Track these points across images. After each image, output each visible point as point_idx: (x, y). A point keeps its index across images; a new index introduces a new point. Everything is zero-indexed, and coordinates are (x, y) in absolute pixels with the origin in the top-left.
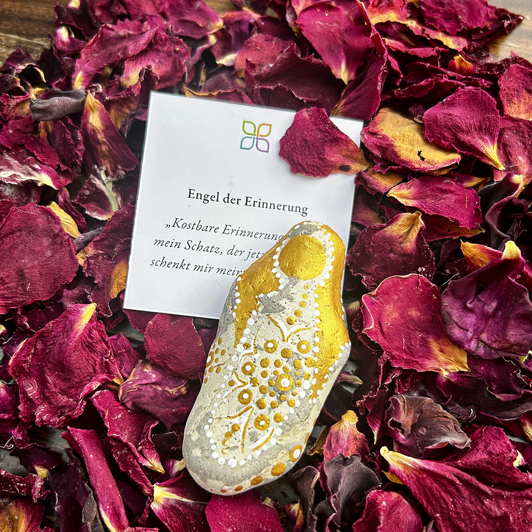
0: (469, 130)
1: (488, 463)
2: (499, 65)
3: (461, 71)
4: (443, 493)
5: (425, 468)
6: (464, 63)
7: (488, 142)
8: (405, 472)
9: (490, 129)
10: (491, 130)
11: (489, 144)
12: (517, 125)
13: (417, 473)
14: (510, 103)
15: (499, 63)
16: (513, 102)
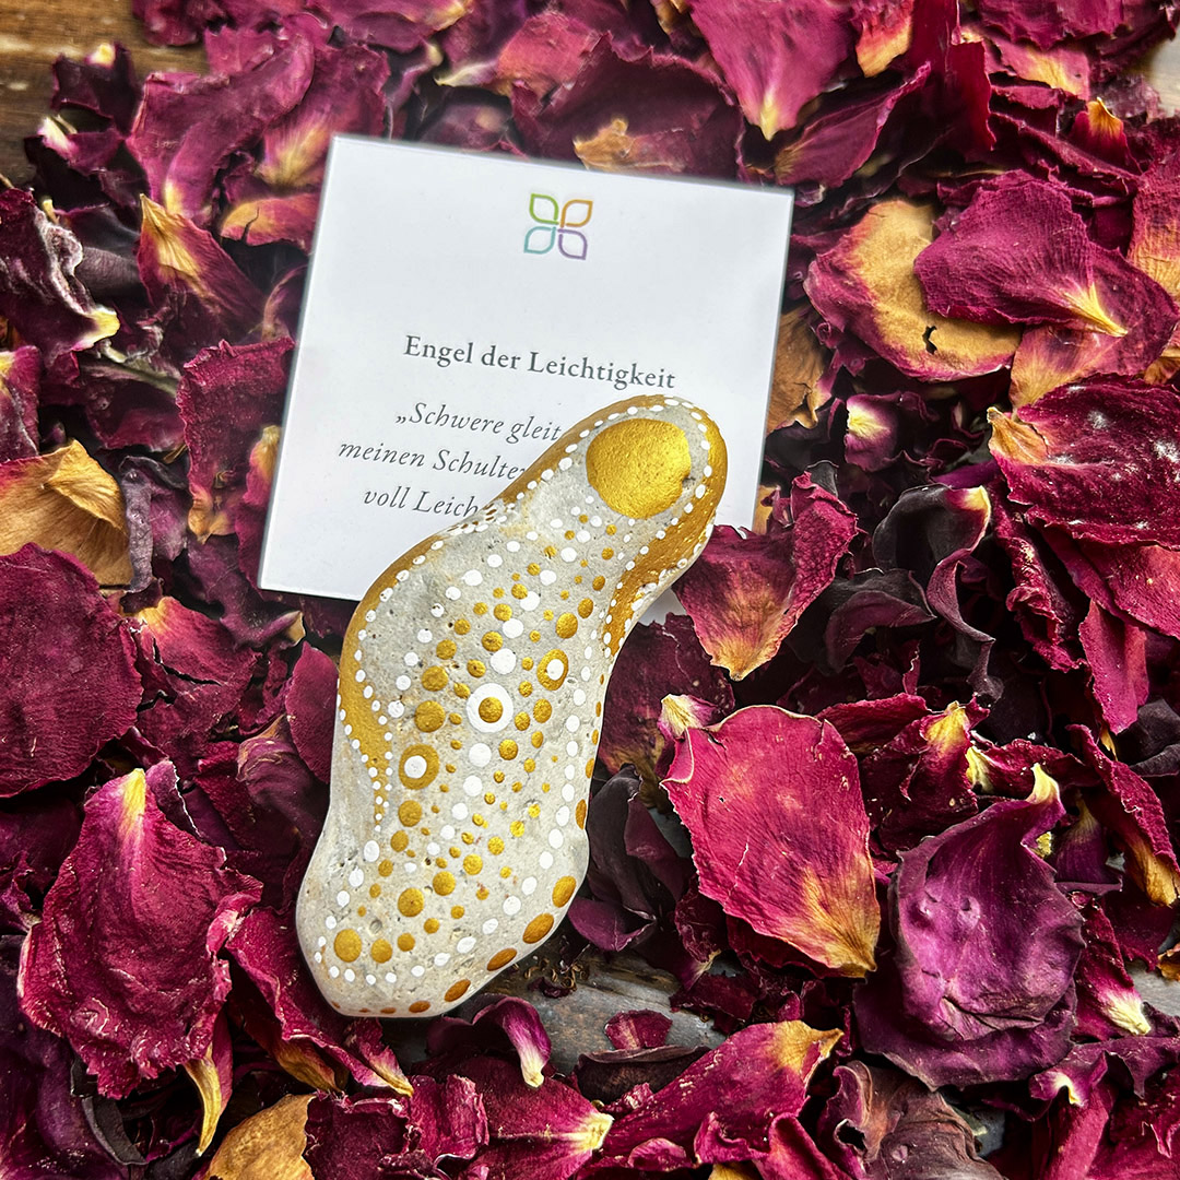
0: (1025, 272)
7: (1072, 284)
9: (1070, 258)
10: (1073, 260)
11: (1075, 289)
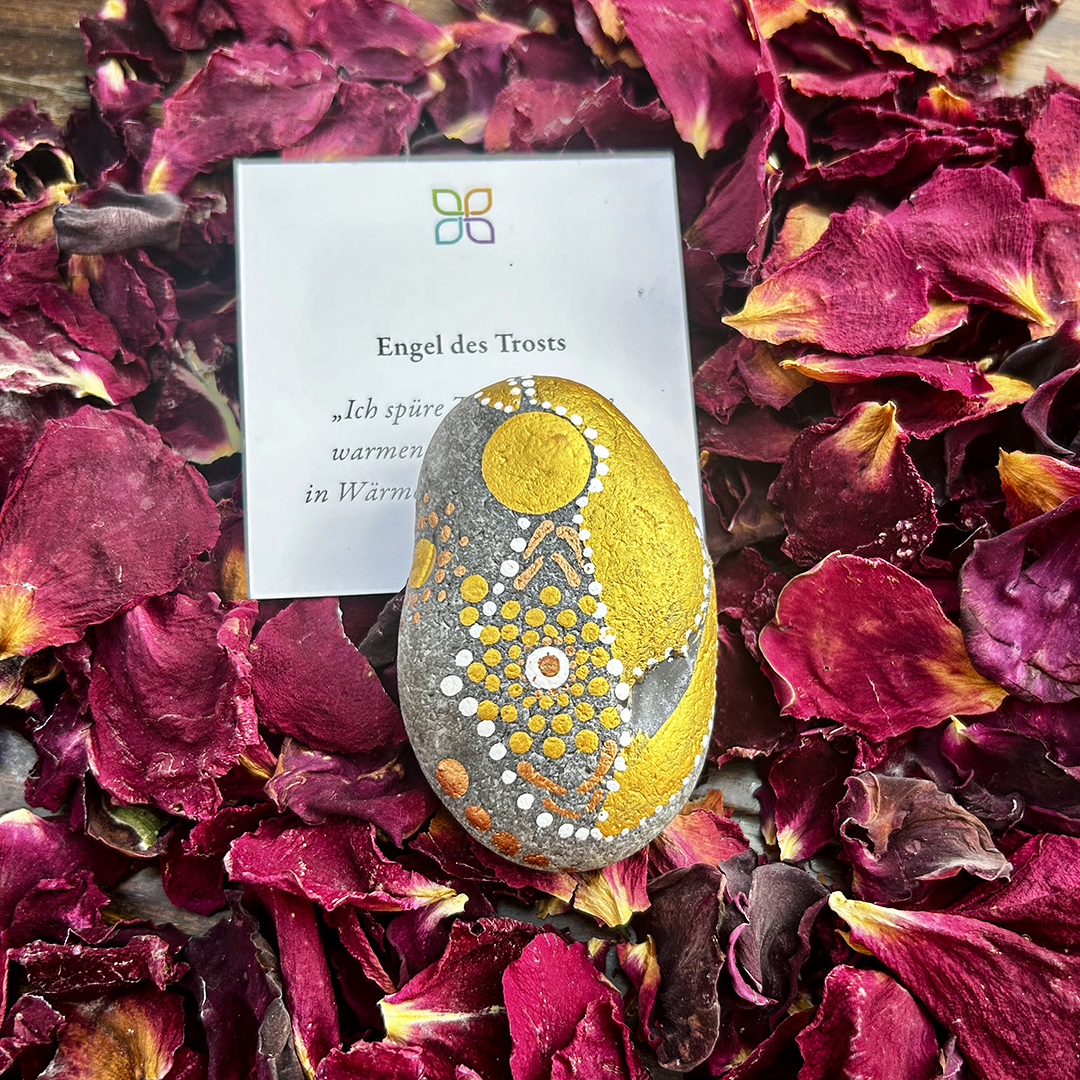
0: (970, 252)
1: (1050, 905)
2: (1022, 100)
3: (945, 116)
4: (965, 976)
5: (922, 929)
6: (950, 101)
7: (1012, 271)
8: (883, 939)
9: (1014, 245)
10: (1016, 247)
11: (1015, 275)
12: (1071, 219)
13: (908, 940)
14: (1055, 176)
15: (1023, 96)
16: (1061, 174)
